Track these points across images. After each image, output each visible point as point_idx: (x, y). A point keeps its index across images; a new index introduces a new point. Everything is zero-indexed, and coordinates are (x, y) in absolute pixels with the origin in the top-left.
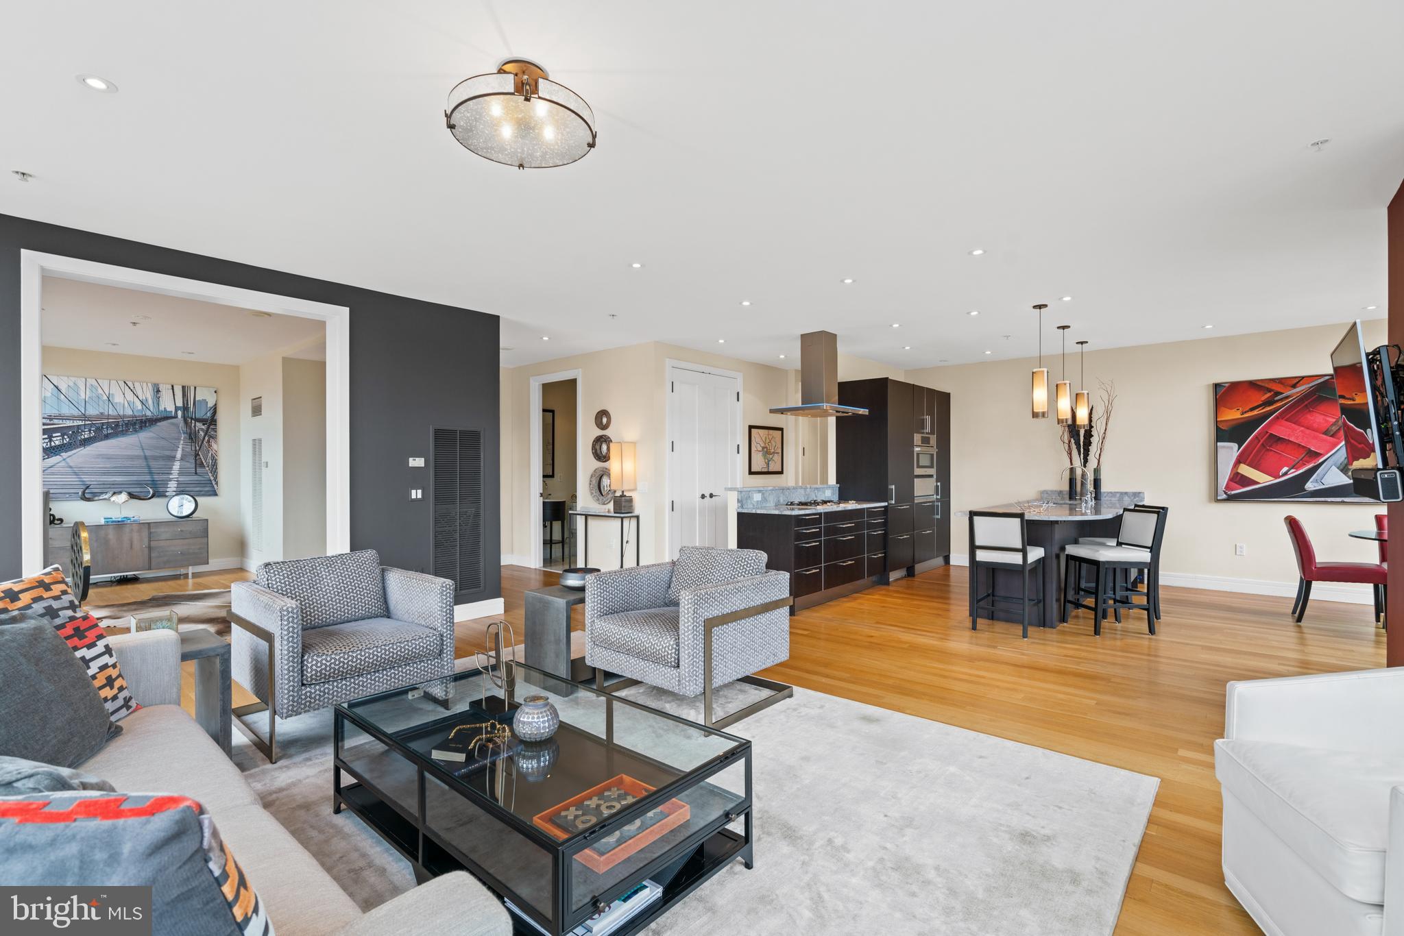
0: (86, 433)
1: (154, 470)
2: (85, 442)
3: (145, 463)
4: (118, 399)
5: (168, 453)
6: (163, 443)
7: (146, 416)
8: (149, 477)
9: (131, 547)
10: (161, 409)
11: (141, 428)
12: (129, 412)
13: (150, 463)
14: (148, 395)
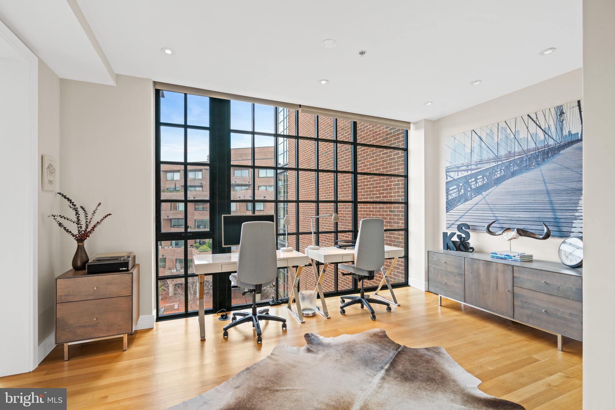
0: (498, 172)
1: (557, 206)
2: (498, 181)
3: (547, 199)
4: (523, 134)
5: (574, 185)
6: (567, 173)
7: (549, 146)
8: (551, 213)
9: (497, 288)
10: (564, 134)
11: (543, 160)
12: (532, 145)
13: (552, 198)
14: (551, 123)
